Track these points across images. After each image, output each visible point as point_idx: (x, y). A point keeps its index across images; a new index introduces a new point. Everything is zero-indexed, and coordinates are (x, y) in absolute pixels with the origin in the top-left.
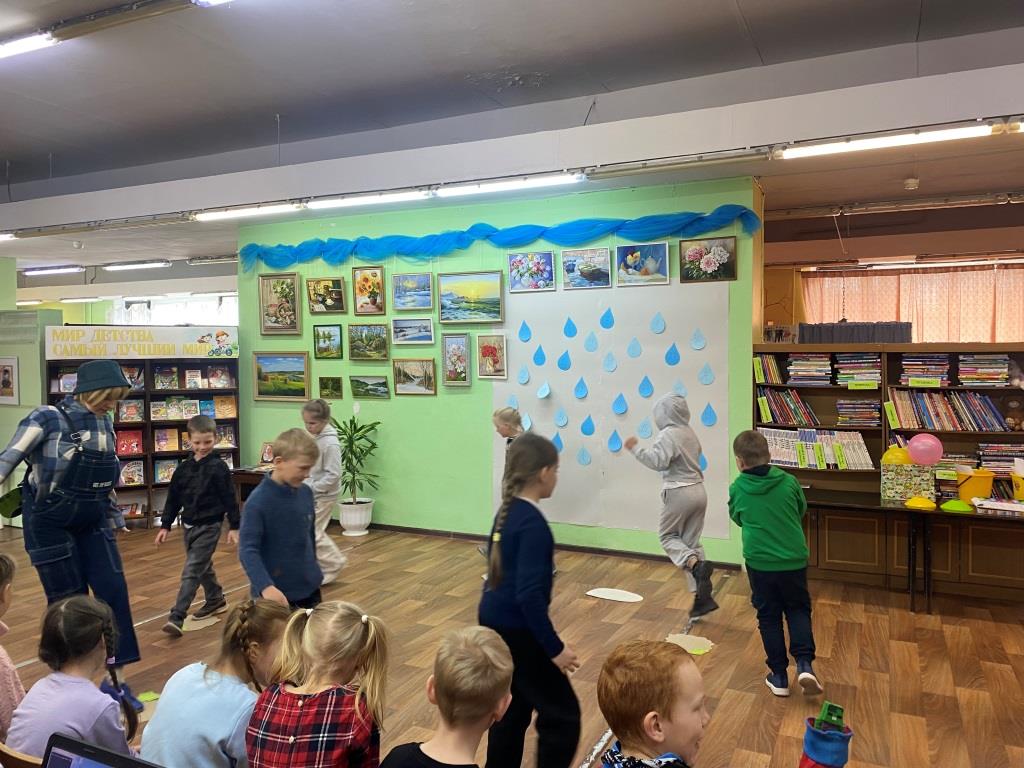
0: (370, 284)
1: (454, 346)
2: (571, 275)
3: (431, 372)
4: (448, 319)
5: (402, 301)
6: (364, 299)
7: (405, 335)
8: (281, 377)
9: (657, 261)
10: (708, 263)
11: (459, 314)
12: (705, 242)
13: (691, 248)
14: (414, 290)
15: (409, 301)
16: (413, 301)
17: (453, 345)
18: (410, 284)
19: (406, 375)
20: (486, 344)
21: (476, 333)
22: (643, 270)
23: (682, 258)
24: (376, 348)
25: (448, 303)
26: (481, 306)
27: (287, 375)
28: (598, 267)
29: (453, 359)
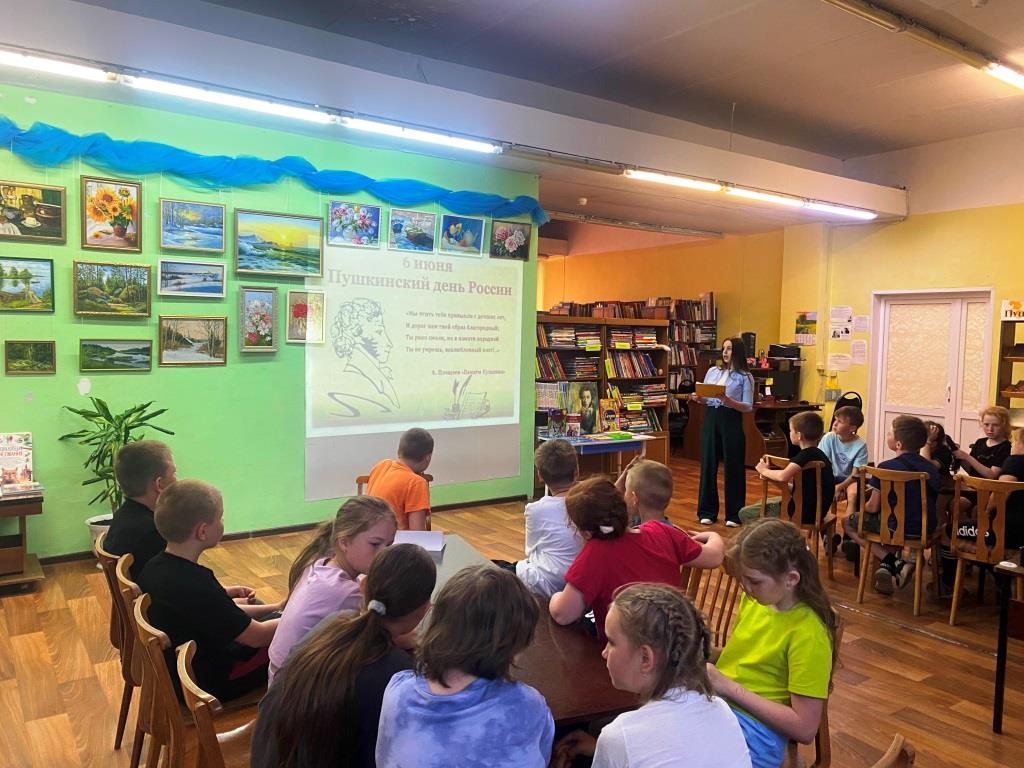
0: (115, 205)
1: (257, 303)
2: (397, 235)
3: (221, 334)
5: (176, 237)
9: (474, 235)
10: (511, 244)
12: (511, 225)
13: (501, 228)
14: (197, 224)
15: (187, 239)
17: (255, 301)
18: (190, 216)
19: (179, 338)
20: (300, 302)
21: (285, 289)
22: (462, 241)
23: (493, 236)
24: (128, 300)
25: (248, 248)
26: (295, 256)
28: (424, 231)
29: (254, 319)
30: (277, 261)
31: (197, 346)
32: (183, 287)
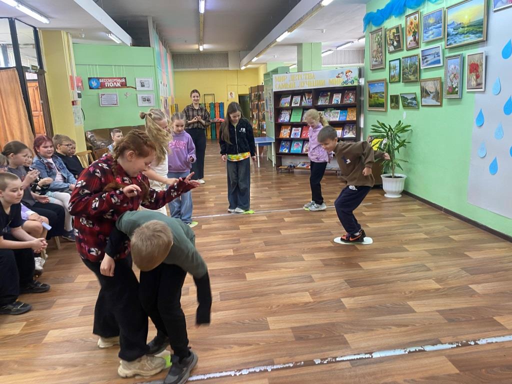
0: (413, 26)
1: (453, 66)
3: (439, 88)
4: (450, 44)
6: (410, 38)
7: (427, 61)
8: (376, 96)
11: (457, 39)
14: (433, 24)
16: (433, 34)
18: (431, 21)
19: (426, 91)
20: (472, 62)
21: (467, 53)
24: (413, 73)
27: (379, 95)
29: (451, 77)
30: (463, 36)
31: (432, 95)
32: (428, 62)
